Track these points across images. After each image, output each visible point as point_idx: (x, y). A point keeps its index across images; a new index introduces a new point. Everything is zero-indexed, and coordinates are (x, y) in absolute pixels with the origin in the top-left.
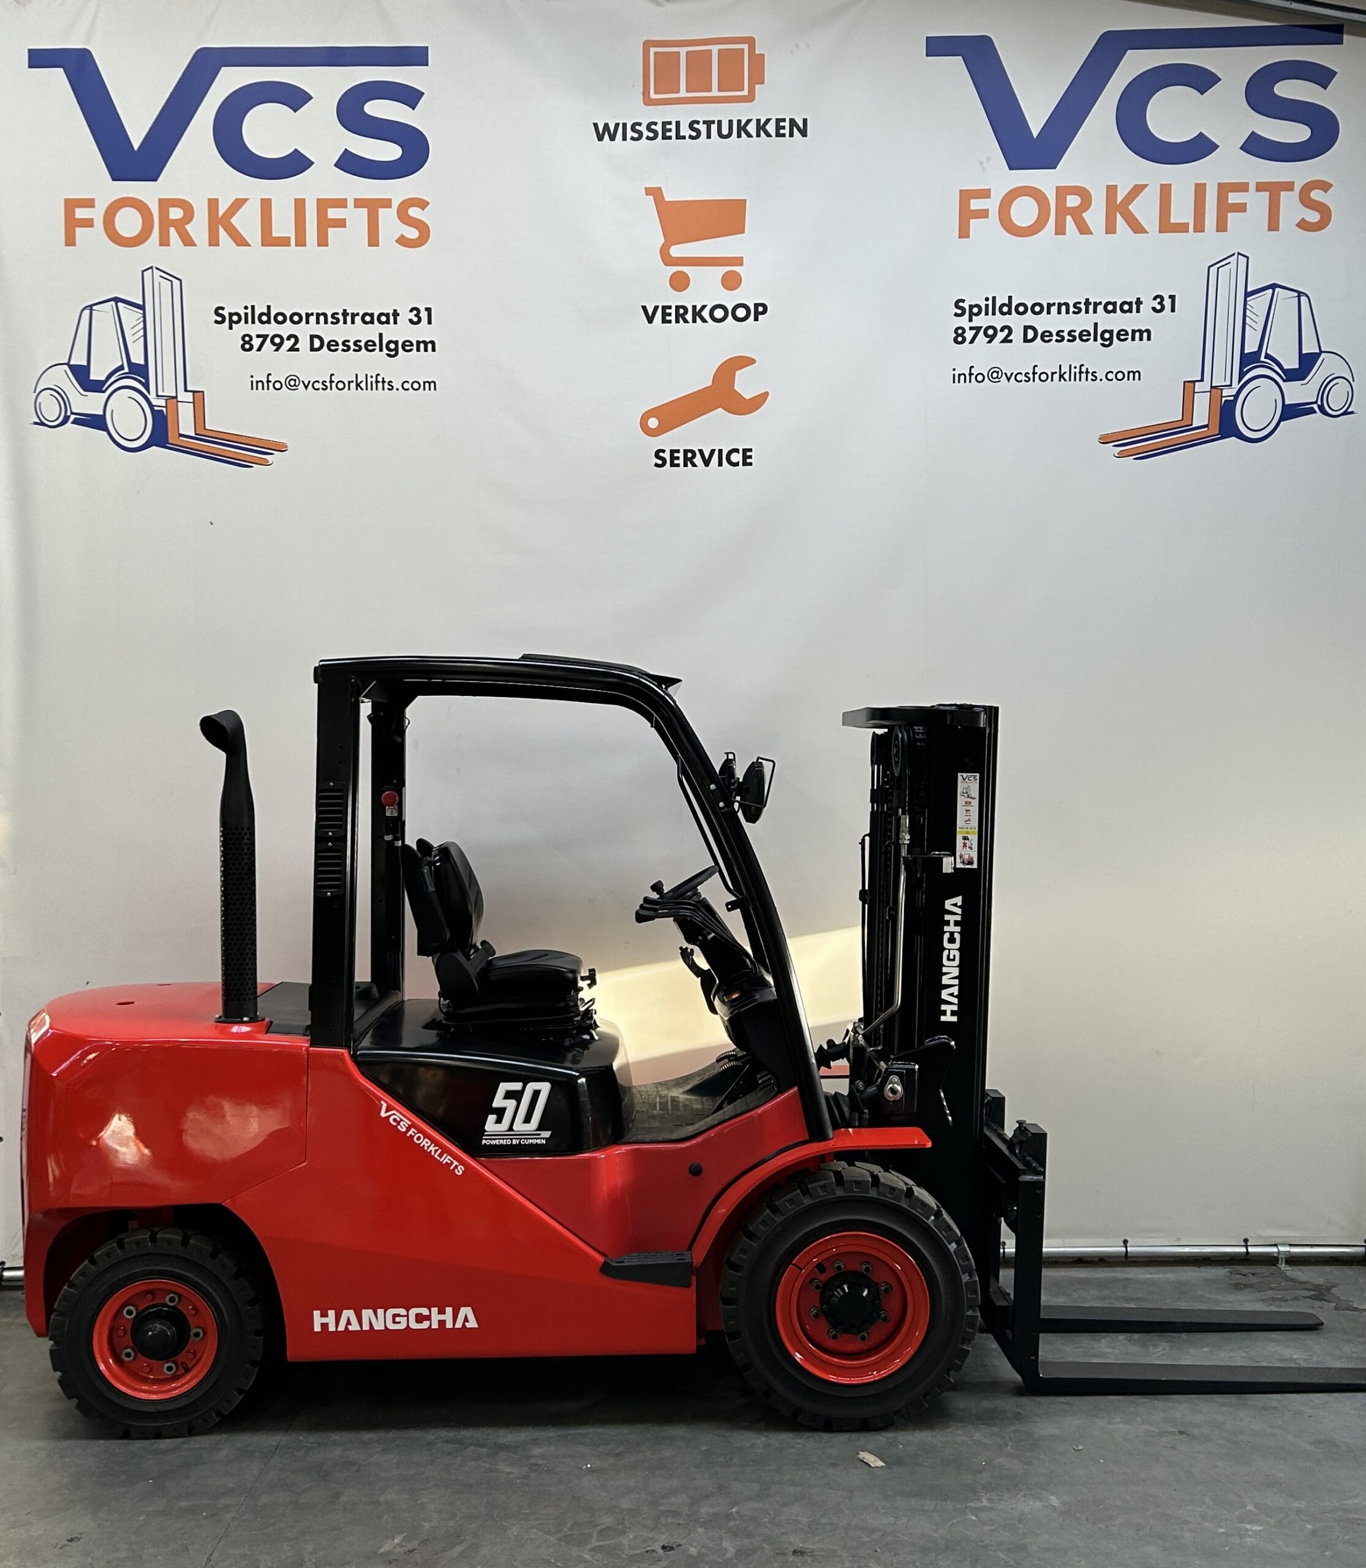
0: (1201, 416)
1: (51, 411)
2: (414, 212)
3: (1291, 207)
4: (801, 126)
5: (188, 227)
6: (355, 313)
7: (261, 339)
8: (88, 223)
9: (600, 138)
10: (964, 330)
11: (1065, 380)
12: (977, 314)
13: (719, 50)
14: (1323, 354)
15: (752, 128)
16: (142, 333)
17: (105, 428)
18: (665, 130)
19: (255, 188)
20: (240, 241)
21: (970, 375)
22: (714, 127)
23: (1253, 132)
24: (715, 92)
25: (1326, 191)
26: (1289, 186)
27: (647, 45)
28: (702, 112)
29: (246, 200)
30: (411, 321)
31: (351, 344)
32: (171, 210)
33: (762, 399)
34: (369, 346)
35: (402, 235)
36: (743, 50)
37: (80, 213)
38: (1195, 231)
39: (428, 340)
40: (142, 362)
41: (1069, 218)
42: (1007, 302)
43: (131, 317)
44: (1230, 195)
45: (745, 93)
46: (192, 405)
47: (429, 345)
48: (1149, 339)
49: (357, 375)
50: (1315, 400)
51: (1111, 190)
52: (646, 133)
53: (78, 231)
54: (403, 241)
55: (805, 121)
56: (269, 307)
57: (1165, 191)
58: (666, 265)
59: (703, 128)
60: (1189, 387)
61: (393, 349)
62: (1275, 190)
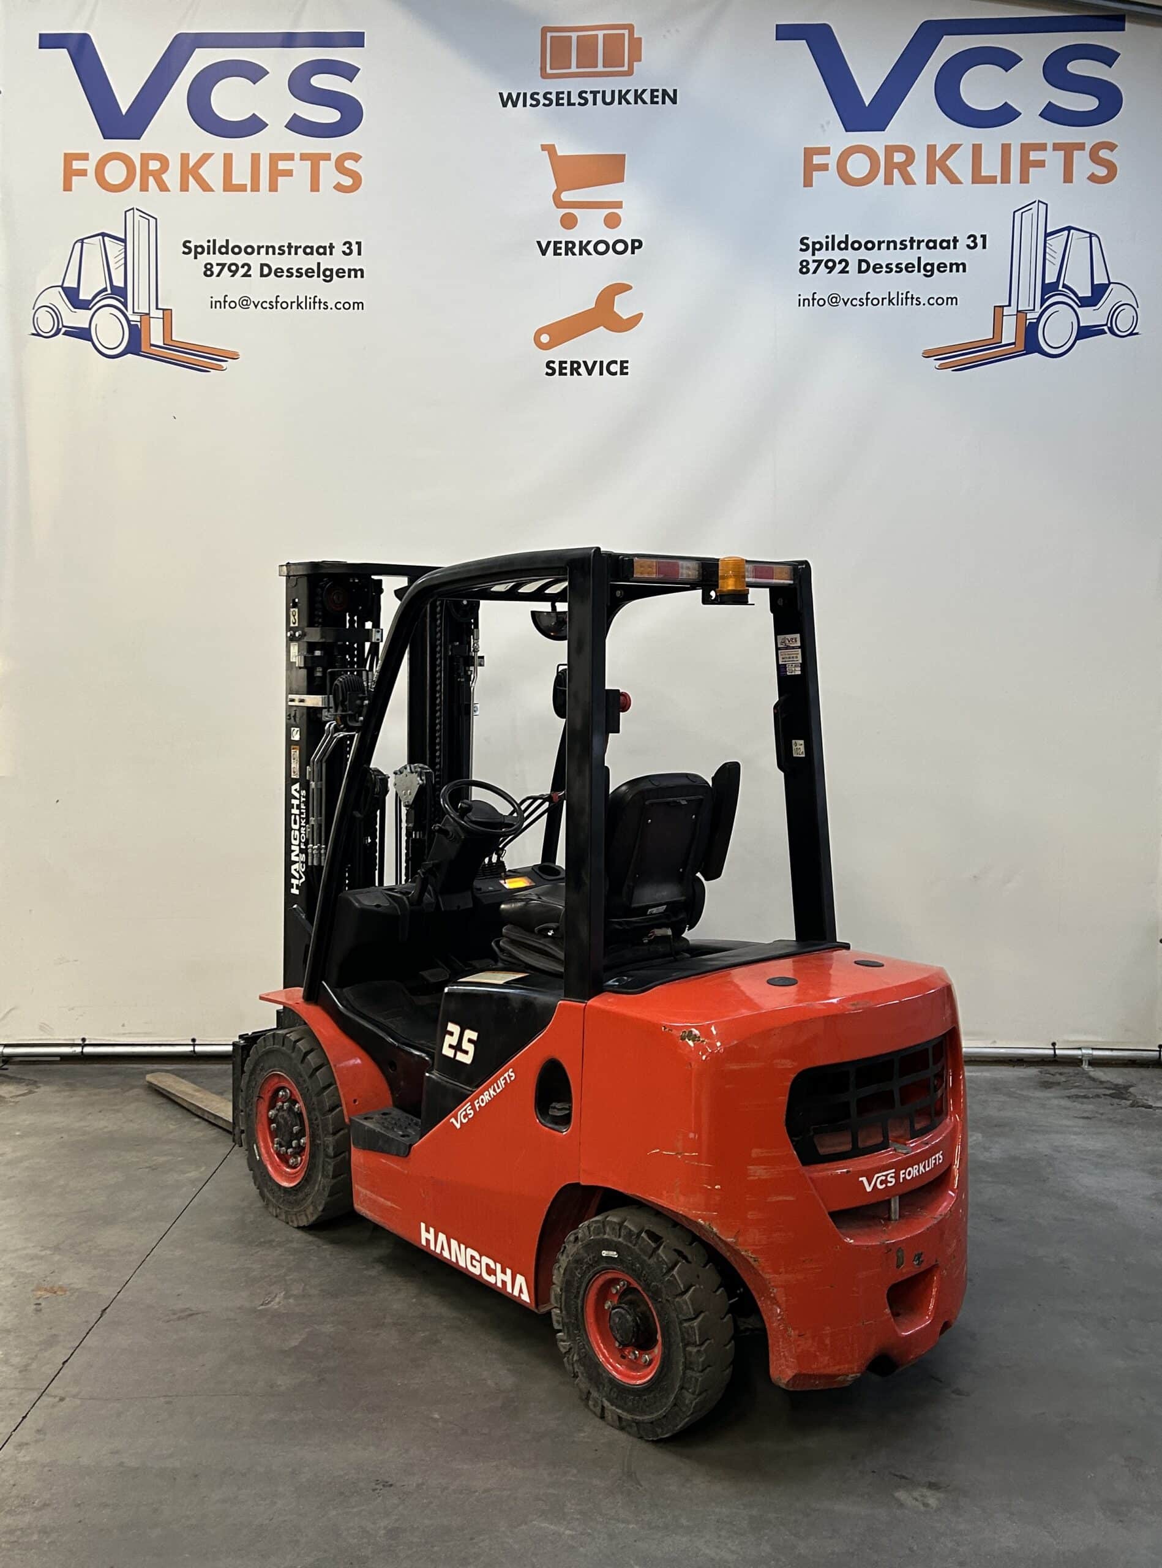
0: (1008, 336)
1: (46, 323)
2: (349, 164)
3: (1082, 163)
4: (672, 96)
5: (164, 176)
6: (298, 245)
7: (220, 267)
8: (83, 173)
9: (505, 105)
10: (808, 263)
11: (894, 304)
12: (820, 249)
13: (604, 35)
14: (1112, 286)
15: (631, 97)
16: (123, 261)
17: (91, 340)
18: (558, 99)
19: (220, 145)
20: (206, 187)
21: (813, 300)
22: (599, 96)
23: (1050, 102)
24: (600, 68)
25: (1112, 151)
26: (1081, 147)
27: (545, 30)
28: (590, 84)
29: (211, 155)
30: (344, 252)
31: (294, 271)
32: (151, 162)
33: (636, 320)
34: (309, 273)
35: (339, 183)
36: (624, 34)
37: (77, 165)
38: (1002, 183)
39: (357, 269)
40: (122, 285)
41: (896, 171)
42: (844, 240)
43: (114, 248)
44: (1031, 153)
45: (626, 68)
46: (162, 320)
47: (359, 273)
48: (964, 270)
49: (298, 297)
50: (1105, 323)
51: (931, 149)
52: (542, 101)
53: (74, 178)
54: (339, 187)
55: (675, 91)
56: (227, 241)
57: (977, 150)
58: (558, 208)
59: (590, 97)
60: (999, 310)
61: (328, 276)
62: (1068, 150)
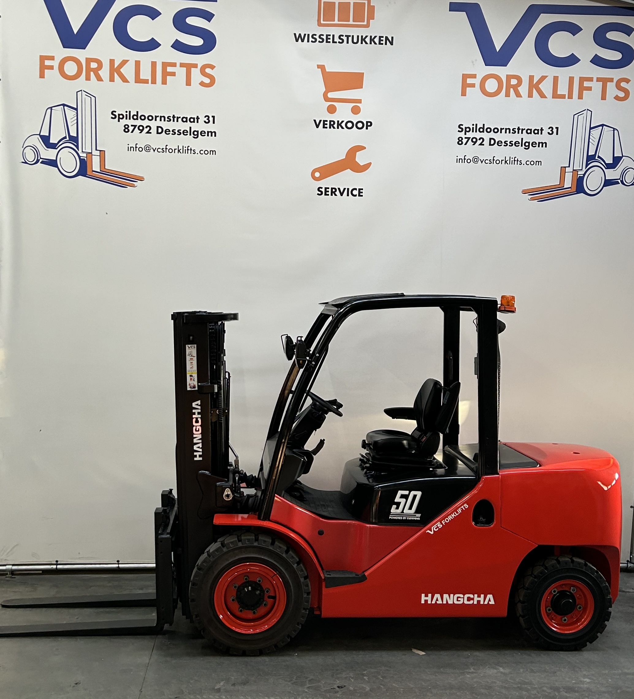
0: (568, 184)
1: (30, 157)
2: (208, 70)
3: (612, 89)
4: (391, 40)
5: (100, 72)
6: (179, 116)
7: (133, 127)
8: (51, 68)
9: (297, 40)
10: (462, 139)
11: (508, 164)
12: (469, 131)
13: (354, 3)
14: (624, 157)
15: (368, 40)
16: (76, 121)
17: (57, 167)
18: (327, 39)
19: (133, 55)
20: (125, 80)
21: (464, 160)
22: (350, 39)
23: (596, 54)
24: (351, 22)
25: (628, 83)
26: (611, 80)
28: (345, 31)
29: (128, 61)
30: (205, 122)
31: (176, 131)
32: (92, 63)
33: (368, 165)
34: (185, 133)
35: (202, 81)
36: (365, 3)
37: (47, 63)
38: (568, 98)
39: (213, 131)
40: (76, 136)
41: (512, 89)
42: (482, 127)
43: (71, 114)
44: (585, 82)
45: (365, 23)
46: (99, 157)
47: (213, 133)
48: (546, 147)
49: (178, 146)
50: (619, 178)
51: (531, 78)
53: (46, 71)
54: (202, 84)
55: (392, 38)
56: (137, 112)
57: (556, 79)
58: (326, 101)
59: (345, 38)
60: (563, 170)
61: (196, 135)
62: (604, 81)
